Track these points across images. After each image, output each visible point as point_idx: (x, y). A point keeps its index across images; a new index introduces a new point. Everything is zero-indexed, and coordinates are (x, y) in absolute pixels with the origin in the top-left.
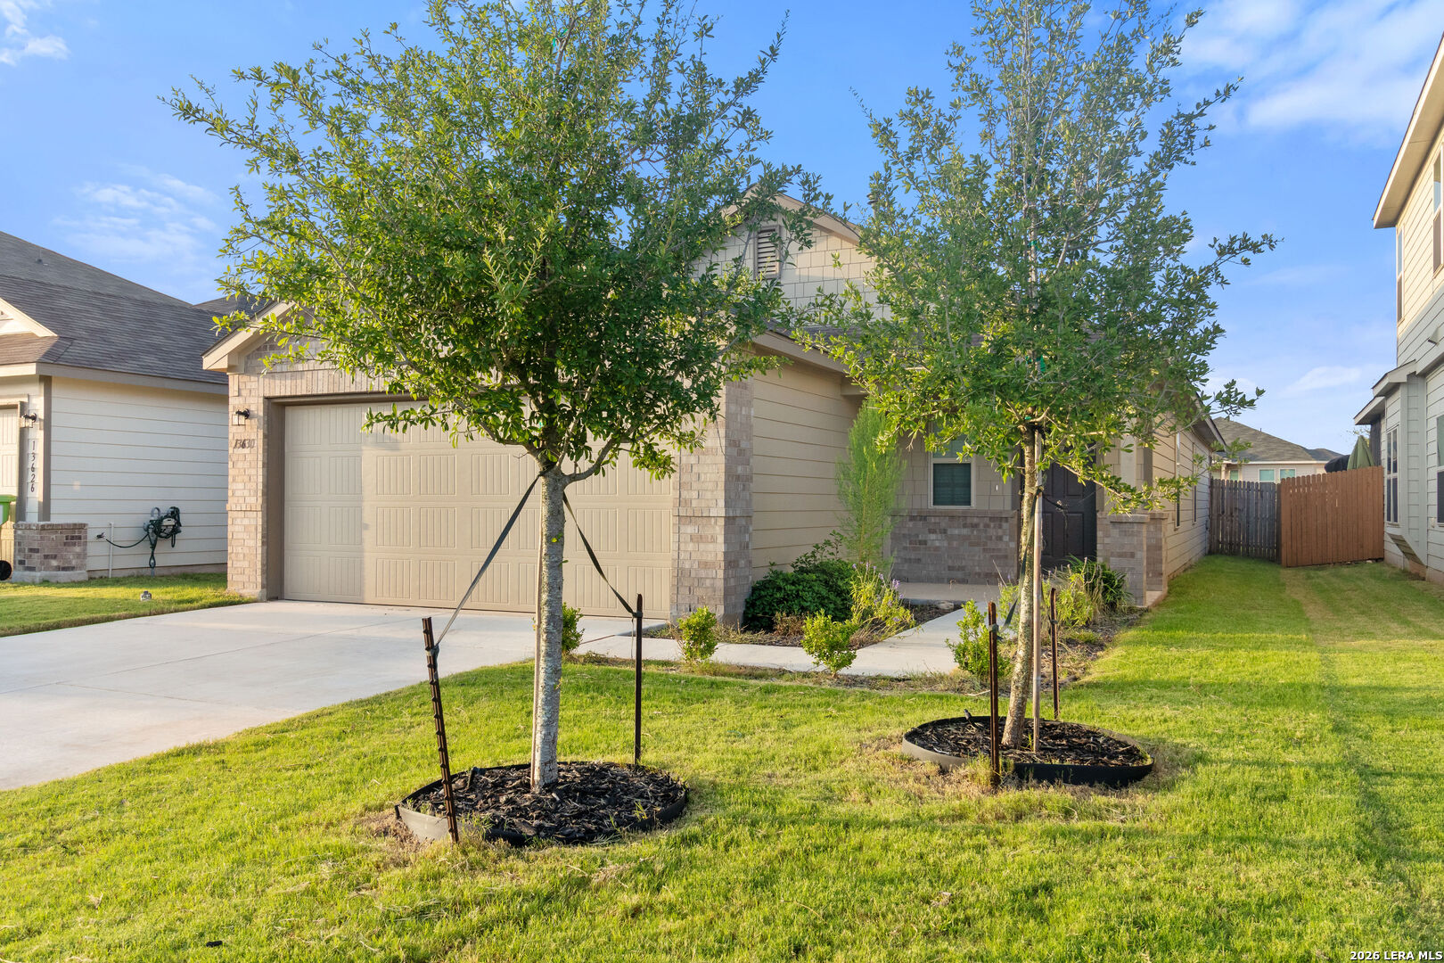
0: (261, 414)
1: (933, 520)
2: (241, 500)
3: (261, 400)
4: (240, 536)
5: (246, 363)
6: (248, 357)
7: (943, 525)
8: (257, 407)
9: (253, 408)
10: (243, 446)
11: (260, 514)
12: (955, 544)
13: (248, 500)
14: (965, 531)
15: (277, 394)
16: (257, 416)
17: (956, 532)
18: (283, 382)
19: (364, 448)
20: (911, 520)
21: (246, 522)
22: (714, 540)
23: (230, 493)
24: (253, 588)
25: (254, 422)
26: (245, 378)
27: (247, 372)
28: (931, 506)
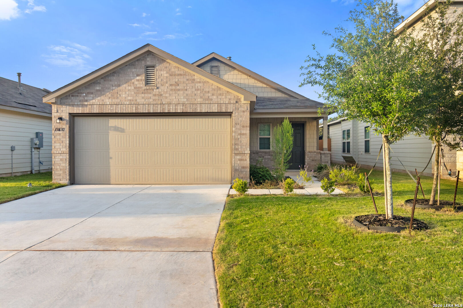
0: (68, 119)
1: (260, 154)
2: (59, 150)
3: (68, 114)
4: (58, 162)
5: (60, 101)
6: (61, 99)
7: (263, 155)
8: (66, 116)
9: (63, 117)
10: (59, 130)
11: (68, 155)
12: (266, 160)
13: (62, 150)
14: (269, 157)
15: (75, 112)
16: (66, 120)
17: (267, 157)
18: (78, 108)
19: (110, 131)
20: (253, 154)
21: (61, 157)
22: (246, 160)
23: (53, 147)
24: (66, 181)
25: (64, 122)
26: (60, 106)
27: (61, 104)
28: (259, 150)
